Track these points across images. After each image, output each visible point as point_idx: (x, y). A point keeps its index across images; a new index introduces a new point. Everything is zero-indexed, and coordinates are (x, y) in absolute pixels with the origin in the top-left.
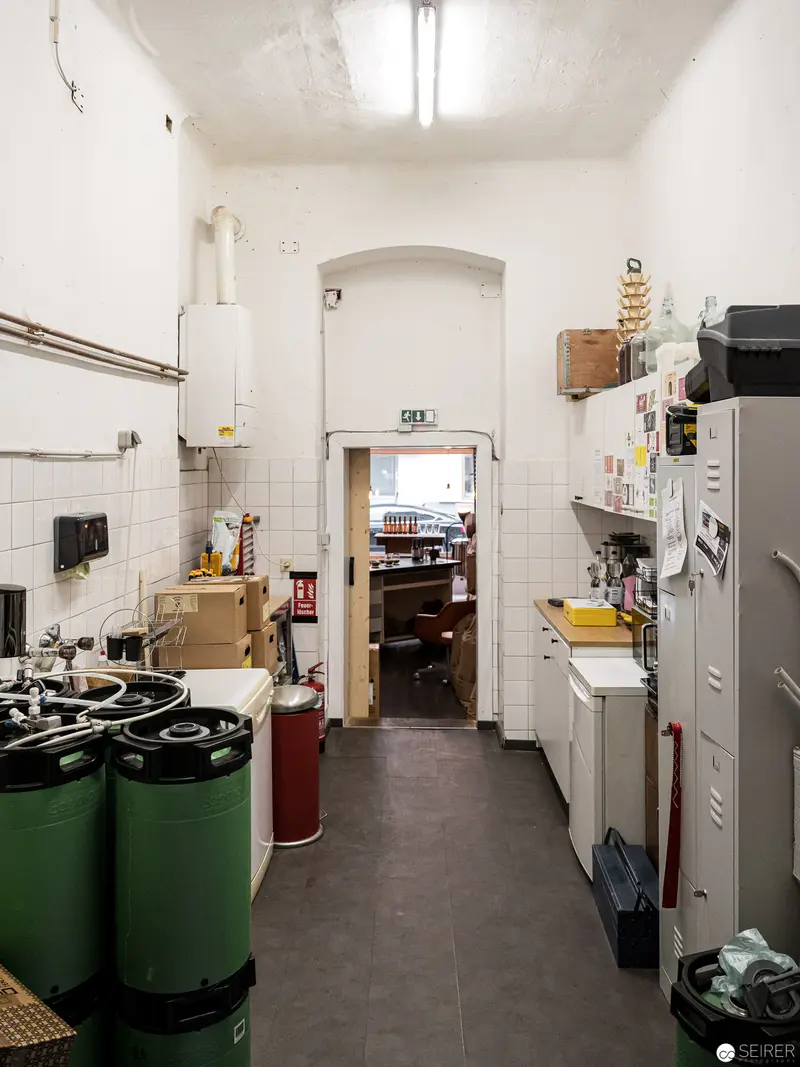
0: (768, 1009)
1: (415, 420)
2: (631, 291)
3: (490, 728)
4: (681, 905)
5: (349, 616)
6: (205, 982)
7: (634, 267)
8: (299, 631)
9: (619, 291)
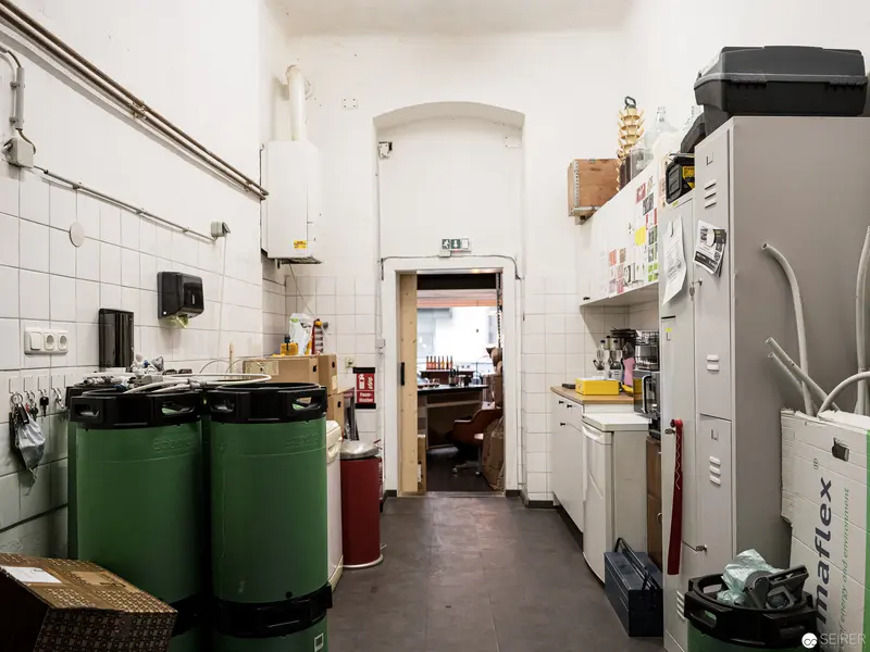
0: (767, 605)
1: (453, 247)
2: (628, 123)
3: (515, 495)
4: (683, 572)
5: (401, 410)
6: (289, 594)
7: (630, 103)
8: (360, 415)
9: (619, 124)
